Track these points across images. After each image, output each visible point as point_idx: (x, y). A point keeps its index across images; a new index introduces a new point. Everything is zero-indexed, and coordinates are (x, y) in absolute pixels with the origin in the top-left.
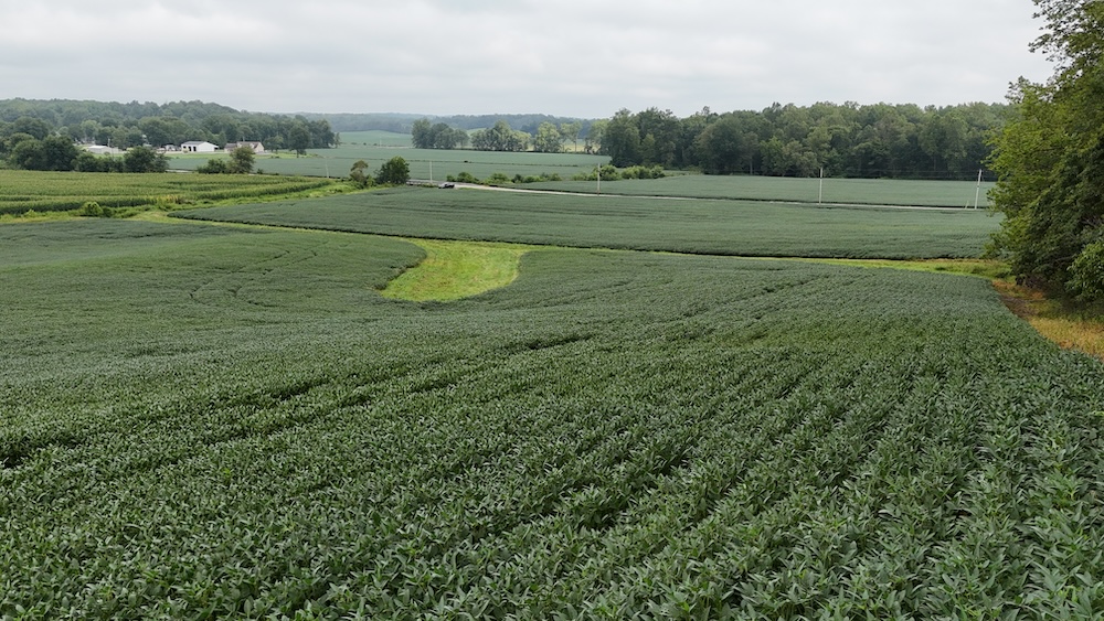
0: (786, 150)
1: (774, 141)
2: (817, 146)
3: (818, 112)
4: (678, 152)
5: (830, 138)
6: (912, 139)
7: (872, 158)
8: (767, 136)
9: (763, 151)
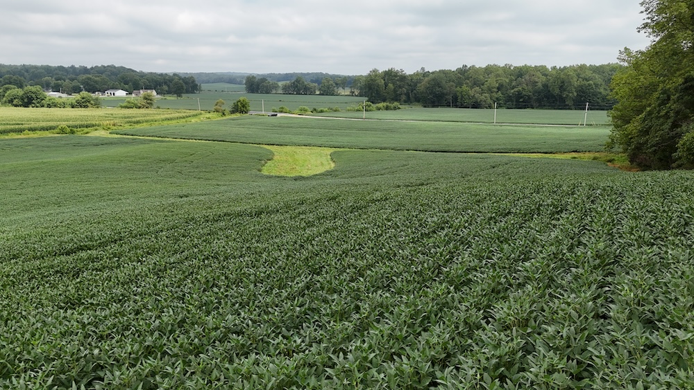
0: (472, 93)
1: (465, 87)
2: (490, 90)
3: (489, 70)
4: (407, 95)
5: (497, 85)
6: (545, 86)
7: (521, 97)
8: (460, 84)
9: (458, 94)
